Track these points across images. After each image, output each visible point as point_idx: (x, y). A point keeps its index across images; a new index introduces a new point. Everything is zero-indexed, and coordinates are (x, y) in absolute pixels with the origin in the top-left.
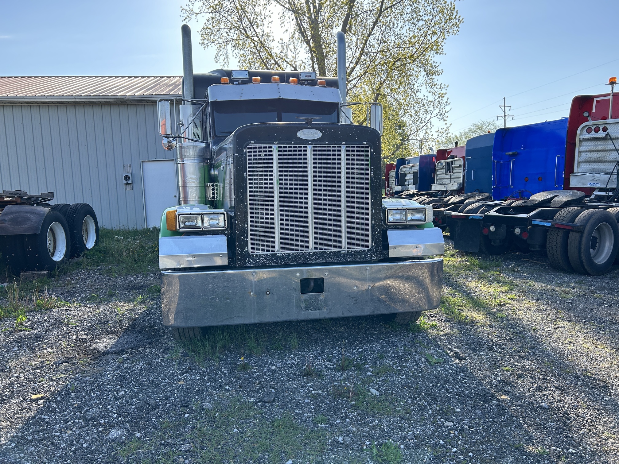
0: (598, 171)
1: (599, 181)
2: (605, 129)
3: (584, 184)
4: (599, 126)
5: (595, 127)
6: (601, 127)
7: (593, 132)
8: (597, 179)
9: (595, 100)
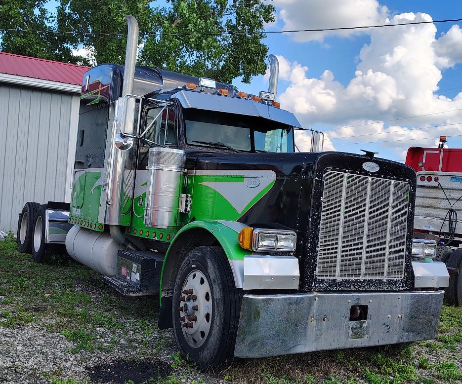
0: (432, 216)
1: (433, 225)
2: (436, 180)
3: (420, 227)
4: (432, 176)
5: (427, 176)
6: (433, 177)
7: (426, 181)
8: (432, 223)
9: (425, 152)
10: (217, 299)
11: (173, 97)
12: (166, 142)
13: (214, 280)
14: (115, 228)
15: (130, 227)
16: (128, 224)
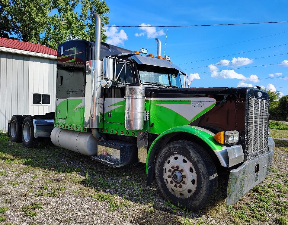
10: (202, 172)
11: (129, 58)
12: (126, 82)
13: (198, 161)
14: (95, 130)
15: (102, 129)
16: (102, 127)
